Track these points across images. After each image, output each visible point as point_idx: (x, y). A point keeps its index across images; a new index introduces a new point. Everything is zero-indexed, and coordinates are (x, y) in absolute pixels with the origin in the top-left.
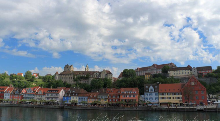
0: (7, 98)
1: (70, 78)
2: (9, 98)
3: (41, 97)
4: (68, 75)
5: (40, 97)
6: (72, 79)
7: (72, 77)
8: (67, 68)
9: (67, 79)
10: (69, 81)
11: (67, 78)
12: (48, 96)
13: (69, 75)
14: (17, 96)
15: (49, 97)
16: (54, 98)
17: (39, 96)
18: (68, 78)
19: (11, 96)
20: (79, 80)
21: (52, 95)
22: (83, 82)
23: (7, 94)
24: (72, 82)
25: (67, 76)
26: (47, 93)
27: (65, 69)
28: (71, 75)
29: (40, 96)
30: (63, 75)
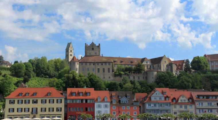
0: (103, 113)
1: (106, 70)
2: (109, 113)
3: (186, 107)
4: (100, 64)
5: (183, 109)
6: (109, 72)
7: (109, 69)
8: (93, 49)
9: (99, 72)
10: (104, 75)
11: (99, 69)
12: (201, 107)
13: (104, 64)
14: (128, 108)
15: (203, 109)
16: (213, 110)
17: (181, 107)
18: (101, 71)
19: (114, 108)
20: (125, 74)
21: (208, 103)
22: (134, 78)
23: (103, 104)
24: (110, 78)
25: (99, 66)
26: (197, 101)
27: (88, 52)
28: (107, 64)
29: (183, 107)
30: (88, 64)
